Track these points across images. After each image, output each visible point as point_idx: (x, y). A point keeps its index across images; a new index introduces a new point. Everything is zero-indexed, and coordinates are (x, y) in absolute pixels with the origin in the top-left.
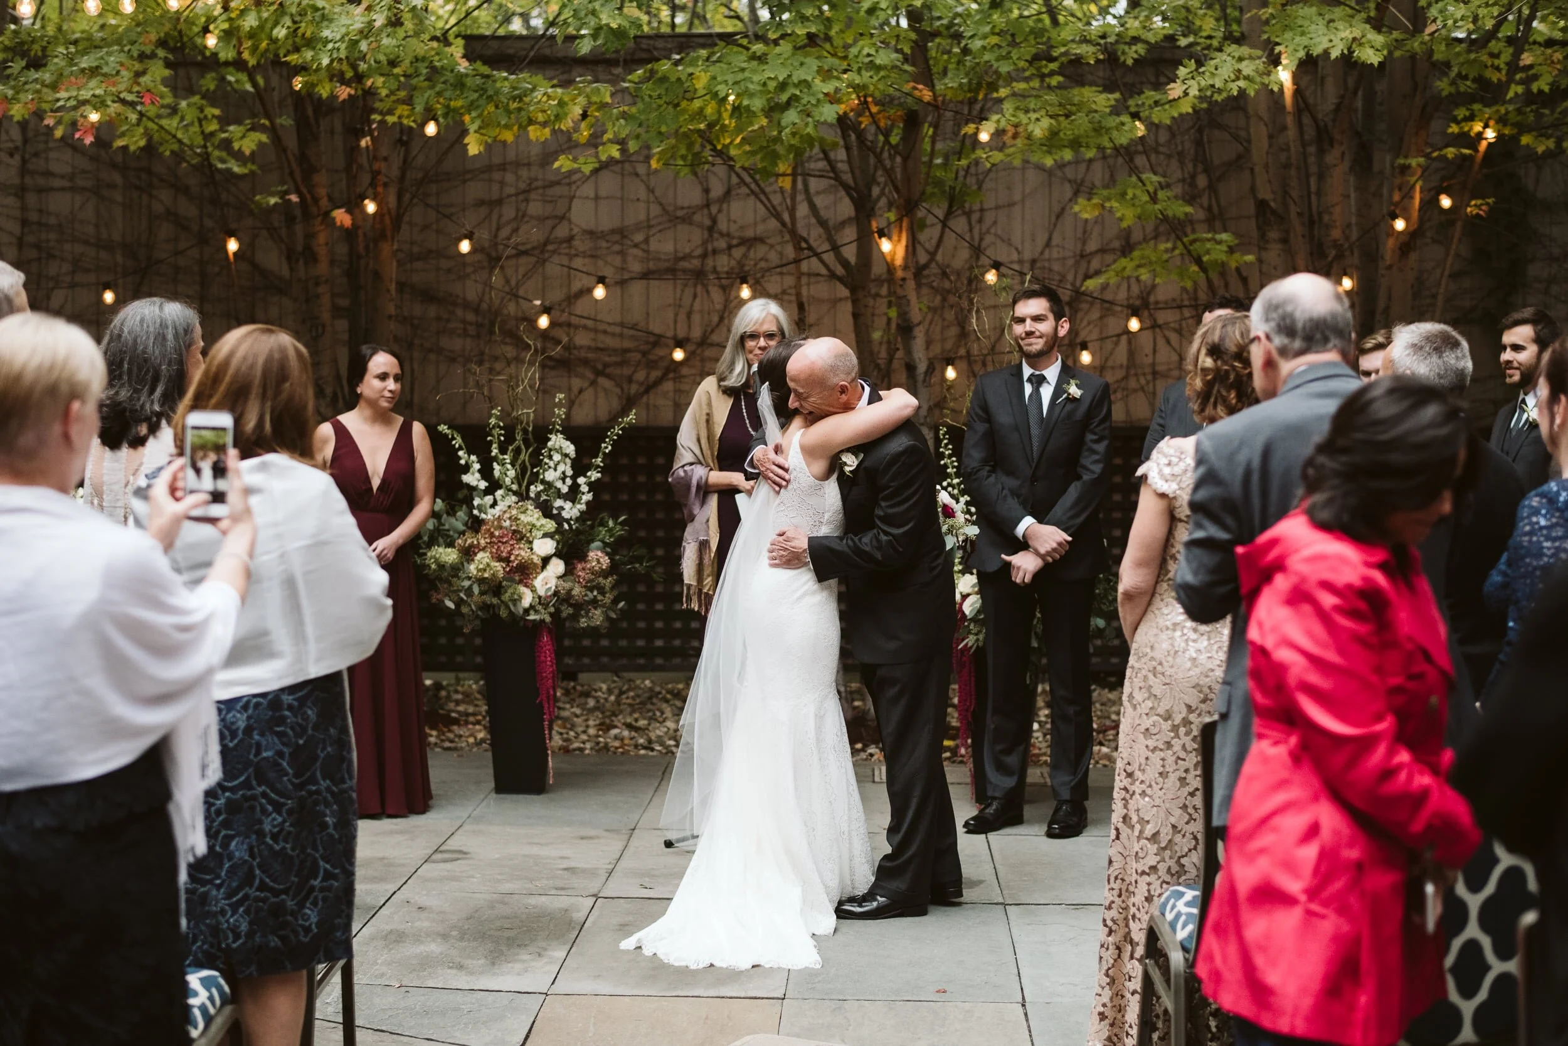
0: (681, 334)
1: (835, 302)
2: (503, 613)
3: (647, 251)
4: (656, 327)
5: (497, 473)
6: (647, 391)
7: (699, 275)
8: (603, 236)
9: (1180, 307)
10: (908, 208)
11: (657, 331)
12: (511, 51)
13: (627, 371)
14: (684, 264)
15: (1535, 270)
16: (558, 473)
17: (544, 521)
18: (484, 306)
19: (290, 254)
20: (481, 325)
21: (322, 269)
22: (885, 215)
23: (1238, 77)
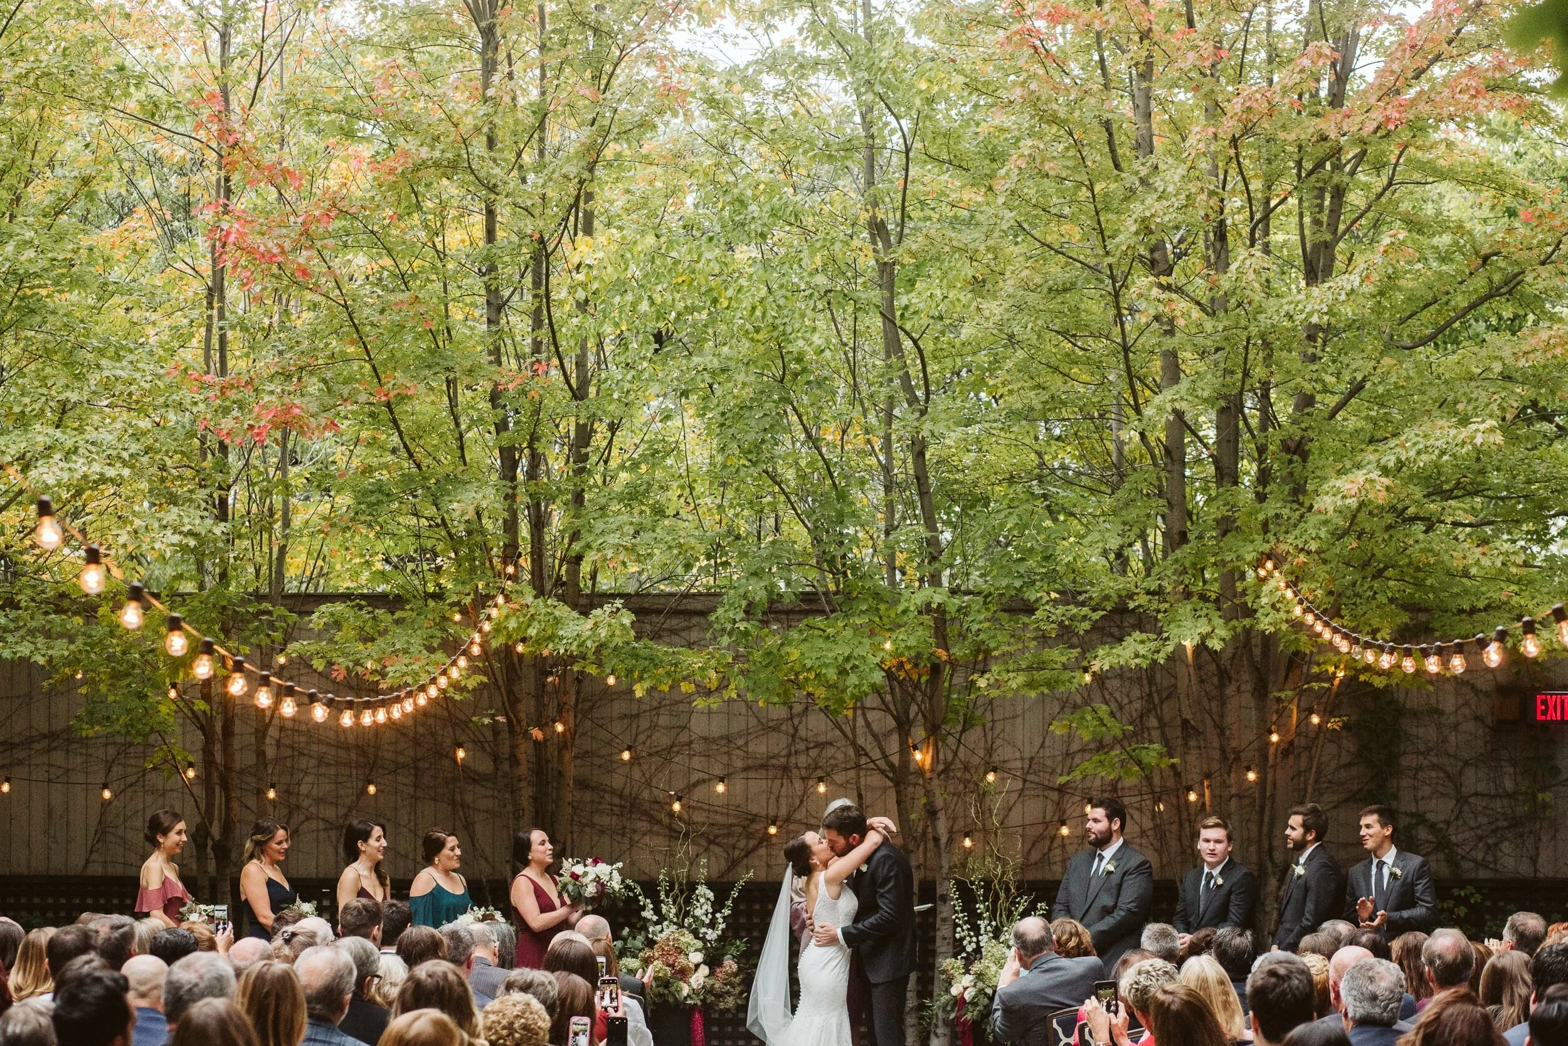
0: (772, 814)
1: (885, 789)
2: (671, 1000)
3: (747, 752)
4: (754, 808)
5: (664, 911)
6: (746, 856)
7: (785, 769)
8: (714, 741)
10: (934, 730)
11: (754, 811)
12: (646, 605)
13: (732, 841)
14: (773, 761)
15: (1405, 762)
16: (703, 911)
17: (695, 941)
18: (627, 792)
19: (496, 759)
20: (624, 807)
21: (523, 770)
22: (919, 732)
23: (1137, 656)
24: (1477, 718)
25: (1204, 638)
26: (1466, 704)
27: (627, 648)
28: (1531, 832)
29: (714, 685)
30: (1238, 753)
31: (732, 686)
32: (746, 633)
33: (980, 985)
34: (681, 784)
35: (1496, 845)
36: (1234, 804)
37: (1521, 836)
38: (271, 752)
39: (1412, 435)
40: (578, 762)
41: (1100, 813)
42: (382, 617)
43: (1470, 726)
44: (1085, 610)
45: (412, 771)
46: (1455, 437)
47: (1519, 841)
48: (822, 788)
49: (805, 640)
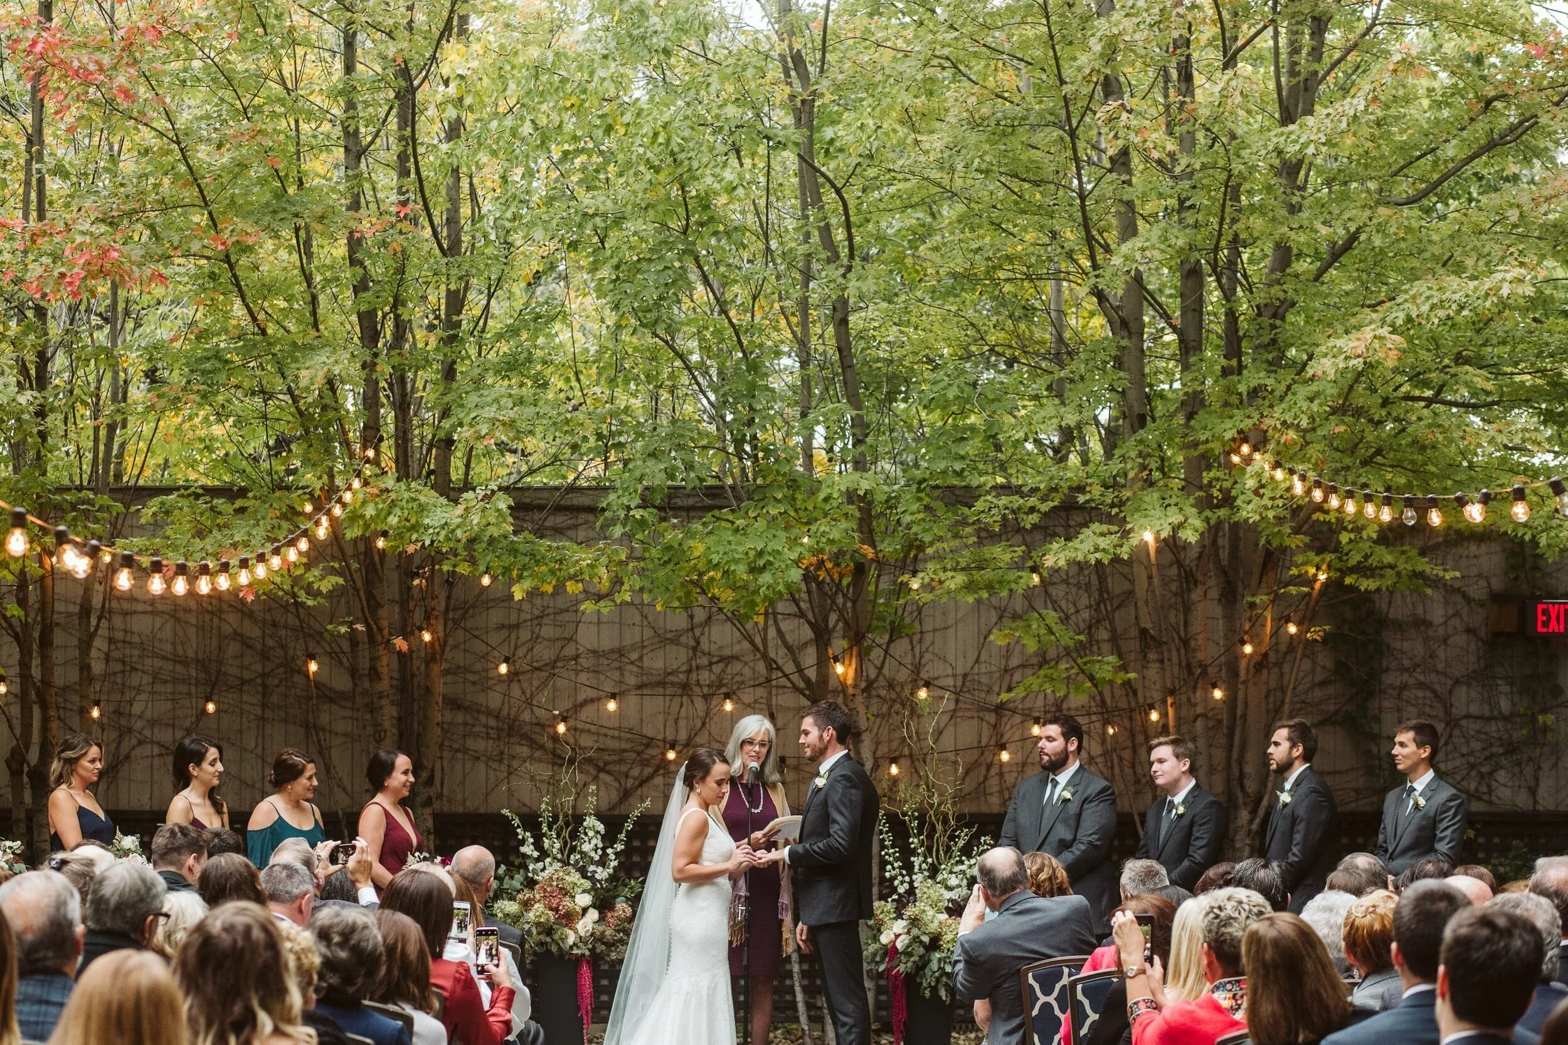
0: (670, 737)
2: (554, 949)
3: (641, 668)
4: (649, 731)
5: (546, 846)
6: (640, 785)
7: (685, 687)
8: (605, 654)
9: (1089, 714)
10: (857, 638)
11: (649, 735)
12: (527, 500)
13: (624, 768)
14: (671, 678)
15: (1392, 679)
16: (592, 846)
17: (583, 881)
18: (505, 712)
19: (354, 673)
20: (500, 730)
21: (384, 685)
22: (839, 644)
23: (1097, 550)
24: (1469, 631)
25: (1176, 528)
26: (1456, 614)
27: (504, 543)
28: (1530, 759)
29: (605, 585)
30: (1204, 667)
31: (626, 587)
32: (642, 523)
33: (915, 931)
34: (567, 704)
35: (1491, 773)
36: (1199, 724)
37: (1519, 764)
38: (98, 667)
39: (1424, 289)
40: (449, 678)
41: (1054, 730)
42: (221, 508)
43: (1460, 639)
44: (1033, 501)
45: (260, 689)
46: (1476, 289)
47: (1516, 770)
48: (728, 706)
49: (711, 533)
